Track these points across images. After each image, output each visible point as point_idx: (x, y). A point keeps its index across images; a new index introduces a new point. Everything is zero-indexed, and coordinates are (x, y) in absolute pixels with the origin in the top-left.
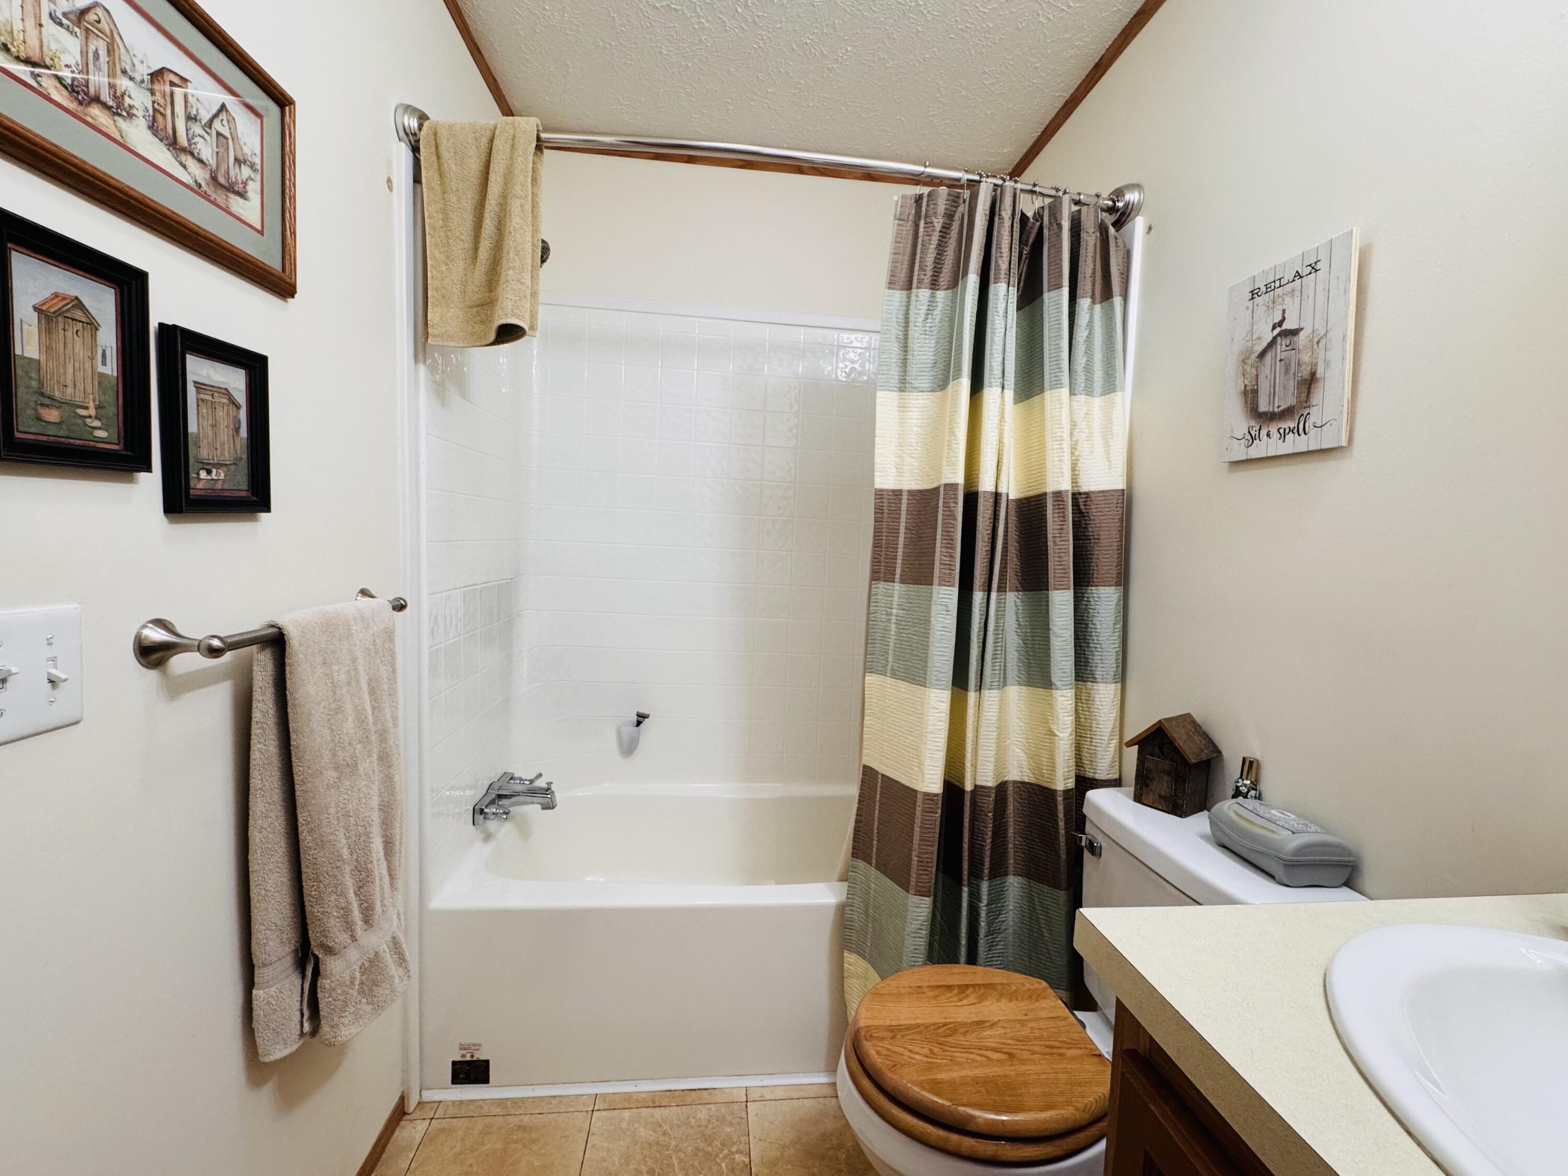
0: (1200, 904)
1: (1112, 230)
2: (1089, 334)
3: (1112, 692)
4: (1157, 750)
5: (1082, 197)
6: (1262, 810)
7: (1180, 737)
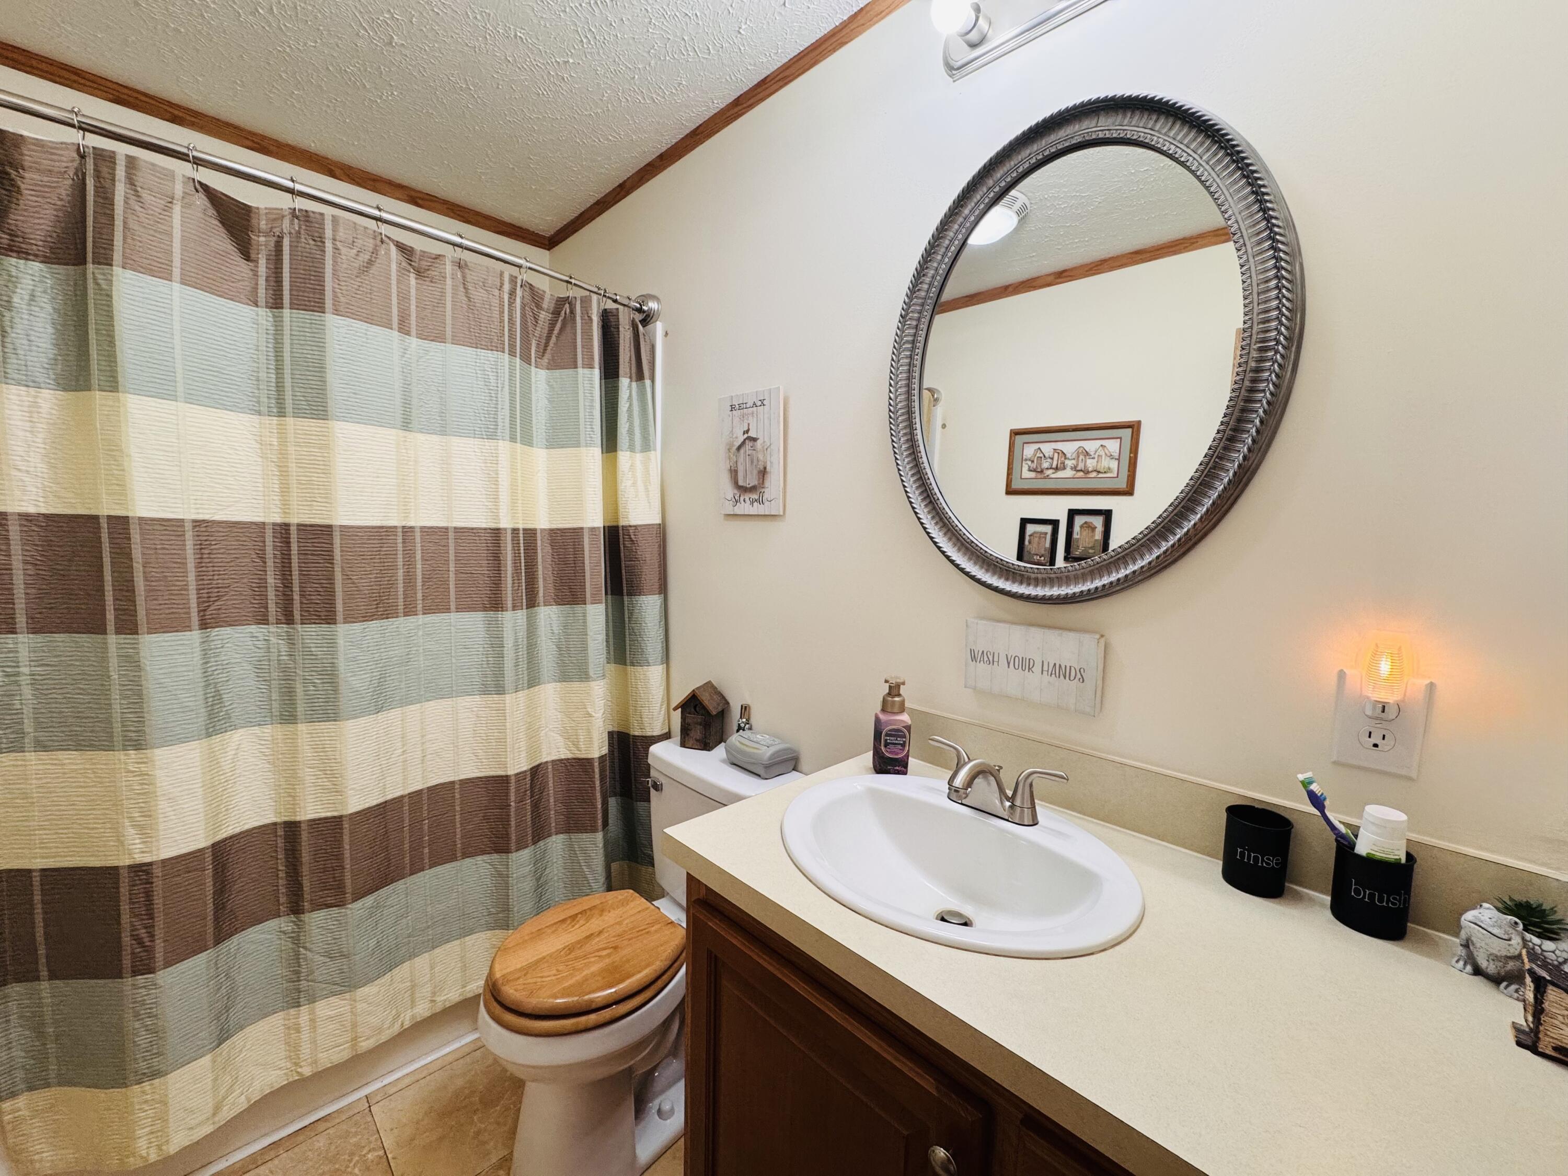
0: (725, 805)
1: (640, 327)
2: (629, 408)
3: (661, 671)
4: (693, 710)
5: (618, 297)
6: (752, 737)
7: (705, 698)
